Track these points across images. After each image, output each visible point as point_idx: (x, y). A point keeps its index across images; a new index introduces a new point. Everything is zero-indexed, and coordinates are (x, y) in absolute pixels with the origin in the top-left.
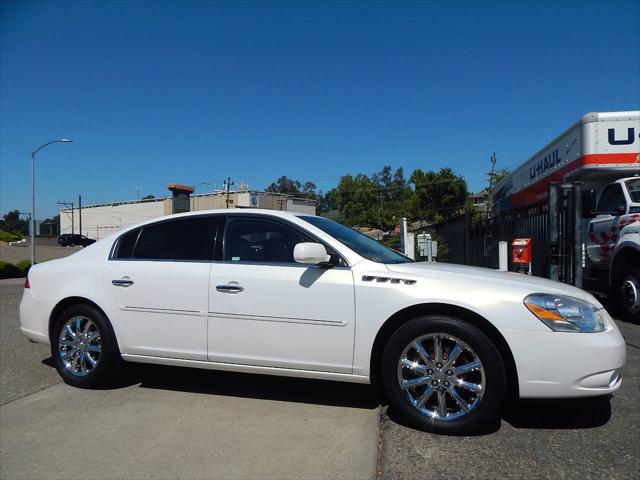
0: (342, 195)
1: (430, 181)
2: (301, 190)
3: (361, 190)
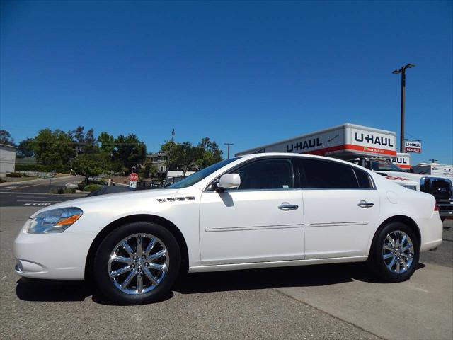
0: (40, 145)
1: (121, 142)
3: (59, 142)
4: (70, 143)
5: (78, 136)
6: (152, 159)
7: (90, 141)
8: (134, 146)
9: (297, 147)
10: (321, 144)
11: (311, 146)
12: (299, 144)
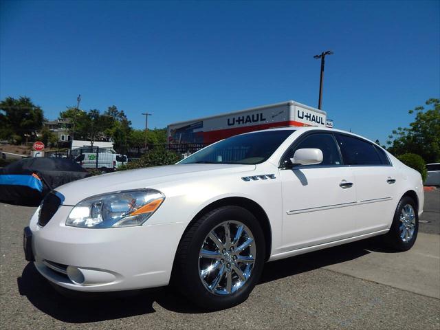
1: (10, 105)
6: (50, 126)
8: (27, 111)
9: (239, 121)
10: (265, 120)
11: (254, 121)
12: (241, 118)
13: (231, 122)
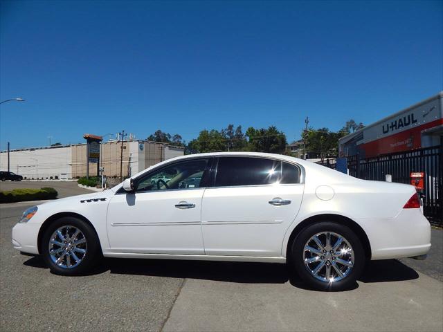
0: (201, 144)
1: (262, 135)
2: (171, 140)
3: (214, 140)
4: (223, 140)
5: (230, 133)
6: (292, 148)
7: (239, 136)
8: (274, 137)
9: (392, 127)
10: (416, 121)
11: (406, 125)
12: (394, 124)
13: (386, 130)
